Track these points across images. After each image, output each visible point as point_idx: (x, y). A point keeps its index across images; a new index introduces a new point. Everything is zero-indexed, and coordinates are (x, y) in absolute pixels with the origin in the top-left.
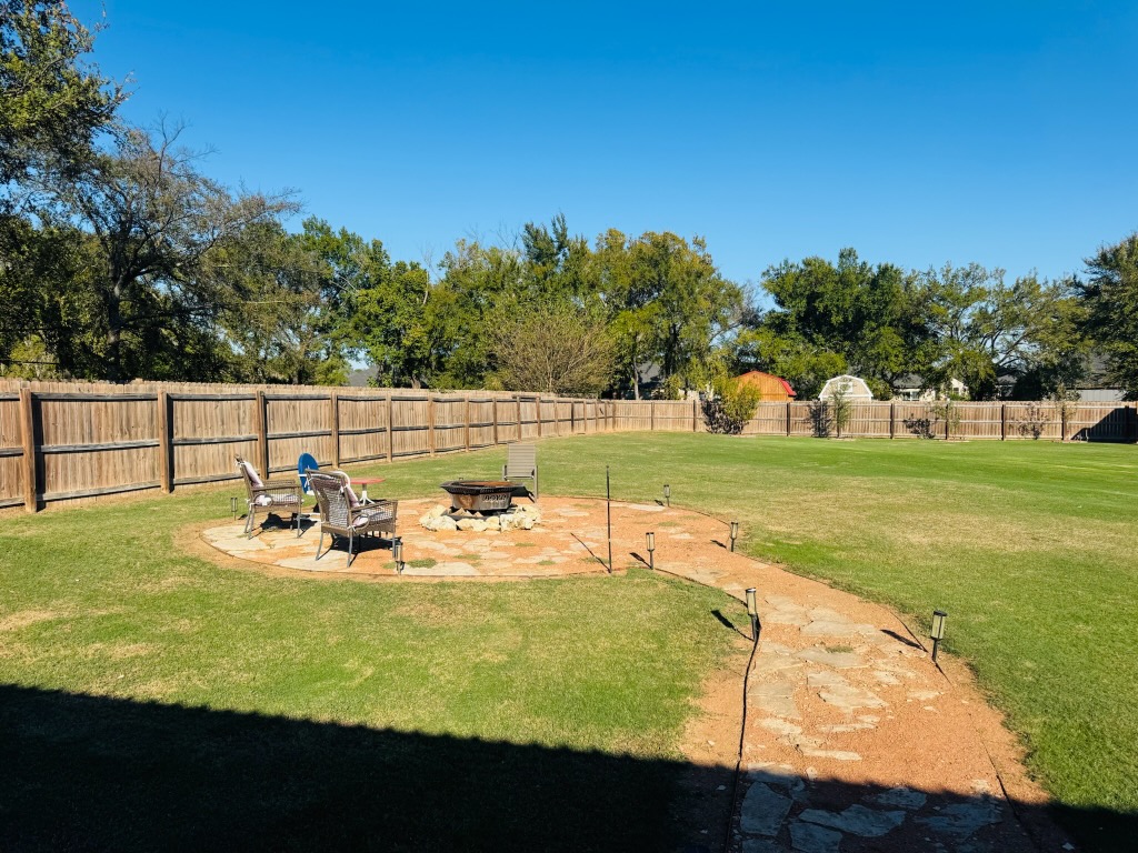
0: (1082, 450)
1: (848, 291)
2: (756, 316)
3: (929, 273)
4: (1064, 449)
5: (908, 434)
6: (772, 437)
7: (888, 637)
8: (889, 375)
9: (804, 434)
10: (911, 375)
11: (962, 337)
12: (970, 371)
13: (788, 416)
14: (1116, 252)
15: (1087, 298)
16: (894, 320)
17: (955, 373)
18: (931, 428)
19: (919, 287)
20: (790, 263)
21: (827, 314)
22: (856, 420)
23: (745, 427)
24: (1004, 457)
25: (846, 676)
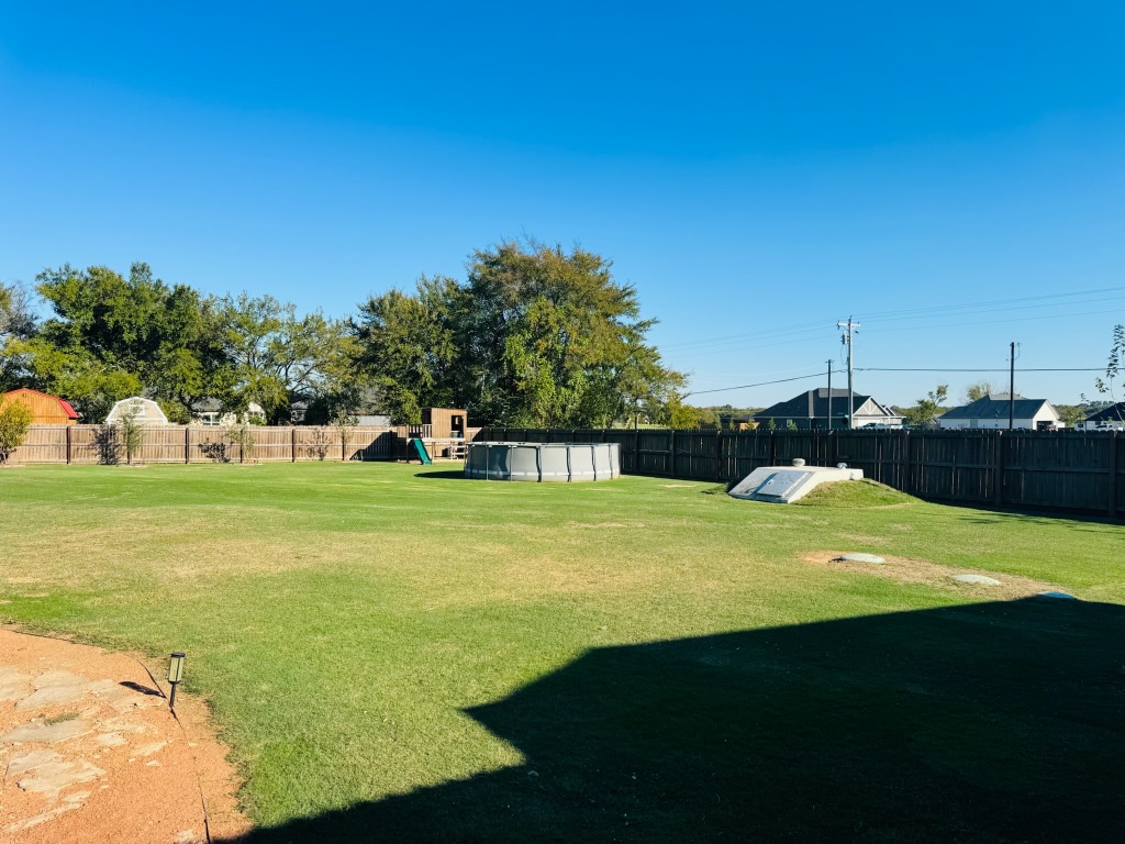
0: (356, 469)
1: (142, 308)
2: (30, 324)
3: (226, 300)
4: (342, 469)
5: (203, 459)
6: (47, 466)
7: (127, 689)
8: (187, 398)
9: (88, 462)
10: (209, 399)
11: (260, 364)
12: (266, 396)
13: (68, 441)
14: (381, 302)
15: (361, 338)
16: (191, 342)
17: (252, 397)
18: (227, 452)
19: (217, 311)
20: (72, 268)
21: (118, 329)
22: (149, 445)
23: (11, 455)
24: (290, 479)
25: (61, 751)
